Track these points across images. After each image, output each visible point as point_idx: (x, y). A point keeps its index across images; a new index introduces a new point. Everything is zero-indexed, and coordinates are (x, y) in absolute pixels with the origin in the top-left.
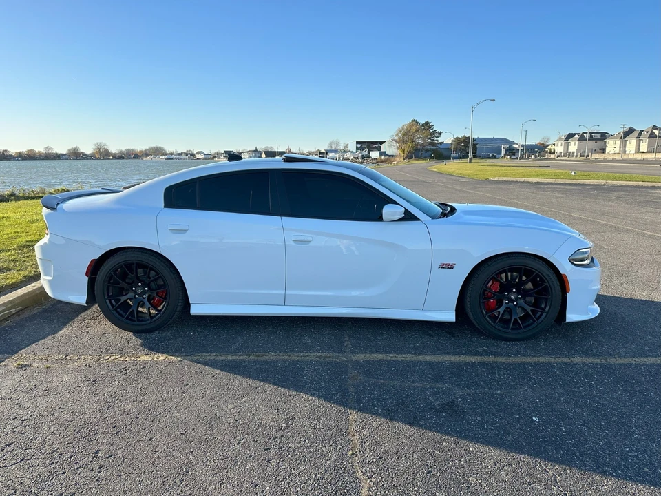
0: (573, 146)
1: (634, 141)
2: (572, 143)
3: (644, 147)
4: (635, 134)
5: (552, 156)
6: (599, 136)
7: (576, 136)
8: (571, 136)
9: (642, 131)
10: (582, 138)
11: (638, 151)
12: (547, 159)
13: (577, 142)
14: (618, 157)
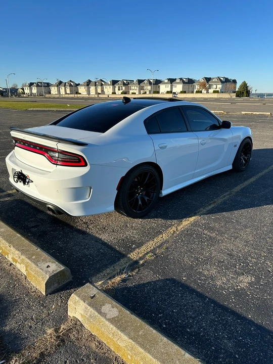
0: (34, 90)
1: (63, 88)
2: (33, 88)
3: (68, 91)
4: (63, 84)
5: (25, 95)
6: (46, 85)
7: (35, 84)
8: (31, 84)
9: (66, 83)
10: (38, 86)
11: (66, 93)
12: (22, 97)
13: (36, 88)
14: (57, 96)
